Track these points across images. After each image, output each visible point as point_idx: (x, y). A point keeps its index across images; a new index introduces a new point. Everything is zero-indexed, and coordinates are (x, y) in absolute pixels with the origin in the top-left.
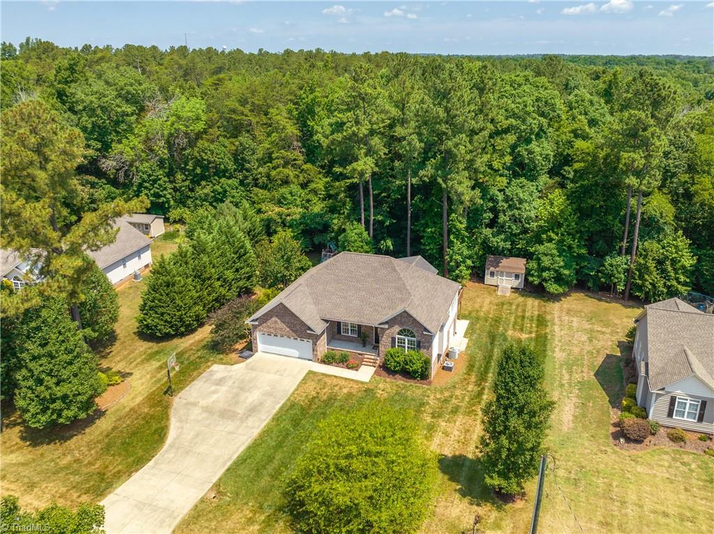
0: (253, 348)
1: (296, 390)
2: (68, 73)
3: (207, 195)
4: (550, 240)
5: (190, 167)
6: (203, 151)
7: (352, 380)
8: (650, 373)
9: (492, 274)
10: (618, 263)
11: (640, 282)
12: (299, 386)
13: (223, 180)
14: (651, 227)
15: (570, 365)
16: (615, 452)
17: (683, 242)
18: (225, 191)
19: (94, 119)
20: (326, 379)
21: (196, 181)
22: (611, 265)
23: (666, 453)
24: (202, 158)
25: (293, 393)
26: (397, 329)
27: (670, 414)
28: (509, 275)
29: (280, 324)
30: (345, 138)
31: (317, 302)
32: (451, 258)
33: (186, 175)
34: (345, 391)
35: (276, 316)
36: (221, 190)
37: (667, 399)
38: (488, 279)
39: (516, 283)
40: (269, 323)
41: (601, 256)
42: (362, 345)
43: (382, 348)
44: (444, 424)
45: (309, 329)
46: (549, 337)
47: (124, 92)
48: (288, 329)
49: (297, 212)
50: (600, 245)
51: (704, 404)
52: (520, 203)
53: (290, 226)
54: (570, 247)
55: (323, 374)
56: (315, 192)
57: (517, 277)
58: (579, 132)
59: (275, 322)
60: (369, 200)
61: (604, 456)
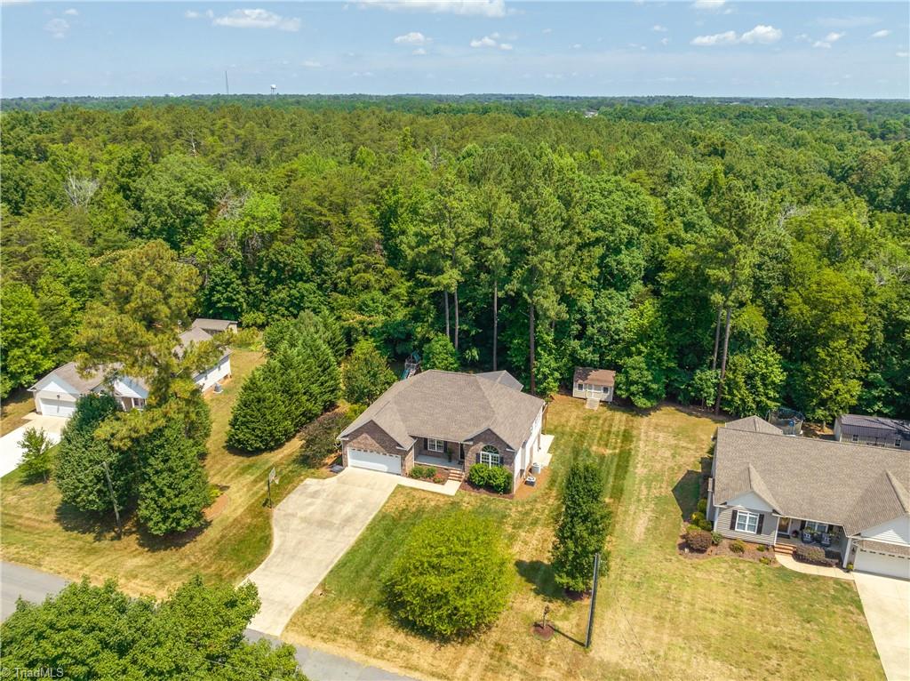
0: (344, 463)
1: (387, 502)
2: (132, 166)
3: (283, 300)
4: (639, 353)
5: (265, 269)
6: (279, 253)
7: (439, 494)
8: (716, 488)
9: (580, 387)
10: (707, 377)
11: (729, 397)
12: (389, 499)
13: (300, 284)
14: (741, 341)
15: (649, 481)
16: (679, 561)
17: (773, 357)
18: (303, 296)
19: (163, 219)
20: (414, 493)
21: (272, 284)
22: (701, 379)
23: (726, 561)
24: (278, 260)
25: (385, 506)
26: (481, 445)
27: (732, 527)
28: (597, 388)
29: (370, 440)
30: (430, 252)
31: (404, 420)
32: (538, 370)
33: (260, 278)
34: (433, 503)
35: (367, 433)
36: (298, 295)
37: (729, 513)
38: (576, 391)
39: (605, 396)
40: (360, 439)
41: (692, 369)
42: (447, 461)
43: (467, 464)
44: (524, 534)
45: (399, 445)
47: (194, 189)
48: (377, 445)
49: (380, 320)
50: (691, 358)
51: (762, 517)
52: (608, 316)
53: (372, 336)
54: (659, 360)
55: (411, 488)
56: (396, 297)
57: (606, 390)
58: (674, 237)
59: (365, 438)
60: (454, 307)
61: (668, 564)
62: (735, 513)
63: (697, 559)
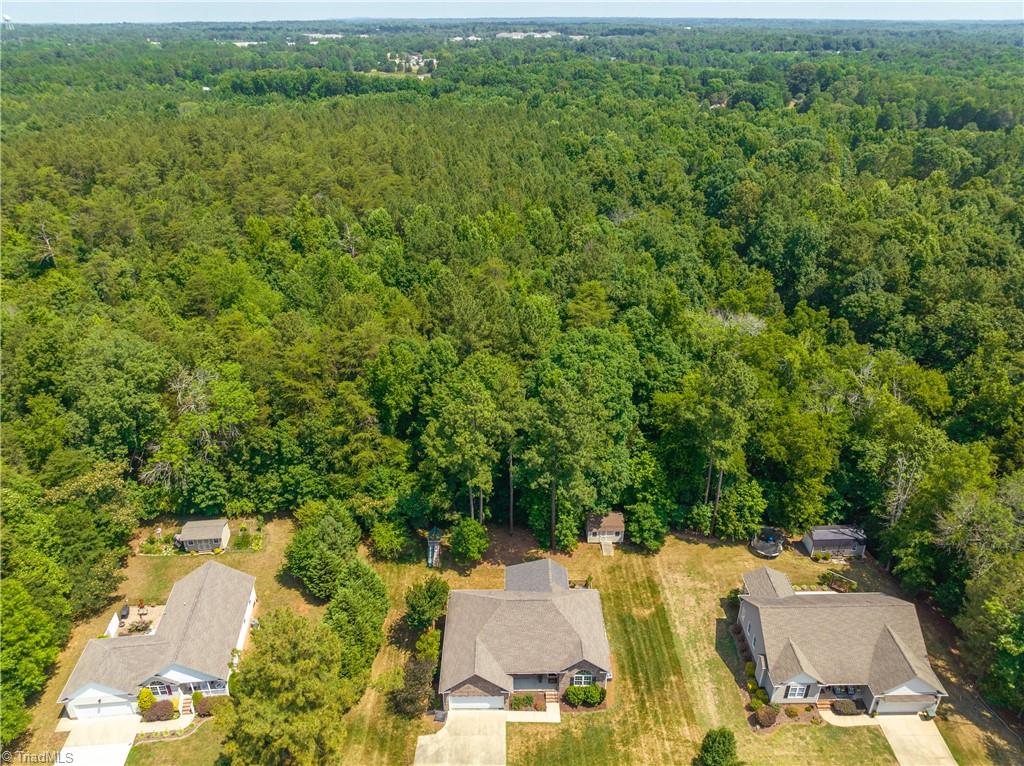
0: (445, 708)
1: (508, 748)
2: (49, 355)
3: (275, 488)
4: (645, 500)
5: (246, 457)
6: (262, 440)
7: (547, 723)
8: (770, 667)
9: (595, 534)
10: (705, 511)
11: (723, 528)
12: (507, 744)
13: (291, 468)
14: (730, 478)
15: (693, 642)
16: (756, 740)
17: (756, 488)
18: (298, 483)
19: (118, 425)
20: (525, 729)
21: (256, 471)
22: (698, 515)
23: (788, 730)
24: (262, 447)
25: (508, 754)
27: (786, 696)
28: (610, 533)
29: (472, 688)
31: (498, 659)
32: (560, 532)
33: (240, 465)
34: (547, 737)
35: (470, 684)
36: (292, 481)
37: (784, 687)
38: (591, 539)
39: (617, 539)
40: (462, 689)
41: (689, 505)
42: (537, 681)
43: (561, 686)
44: (634, 750)
45: (502, 689)
46: (666, 607)
47: (144, 381)
48: (480, 691)
49: (392, 498)
50: (688, 497)
51: (808, 687)
52: (620, 476)
53: (389, 520)
54: (664, 505)
55: (520, 723)
56: (398, 465)
57: (617, 534)
58: (652, 373)
59: (468, 688)
61: (749, 746)
62: (788, 688)
63: (767, 734)
